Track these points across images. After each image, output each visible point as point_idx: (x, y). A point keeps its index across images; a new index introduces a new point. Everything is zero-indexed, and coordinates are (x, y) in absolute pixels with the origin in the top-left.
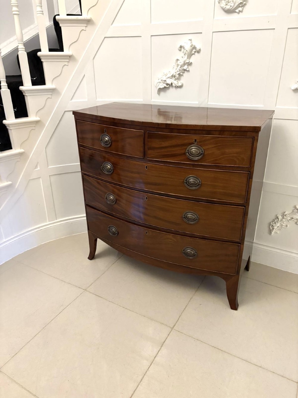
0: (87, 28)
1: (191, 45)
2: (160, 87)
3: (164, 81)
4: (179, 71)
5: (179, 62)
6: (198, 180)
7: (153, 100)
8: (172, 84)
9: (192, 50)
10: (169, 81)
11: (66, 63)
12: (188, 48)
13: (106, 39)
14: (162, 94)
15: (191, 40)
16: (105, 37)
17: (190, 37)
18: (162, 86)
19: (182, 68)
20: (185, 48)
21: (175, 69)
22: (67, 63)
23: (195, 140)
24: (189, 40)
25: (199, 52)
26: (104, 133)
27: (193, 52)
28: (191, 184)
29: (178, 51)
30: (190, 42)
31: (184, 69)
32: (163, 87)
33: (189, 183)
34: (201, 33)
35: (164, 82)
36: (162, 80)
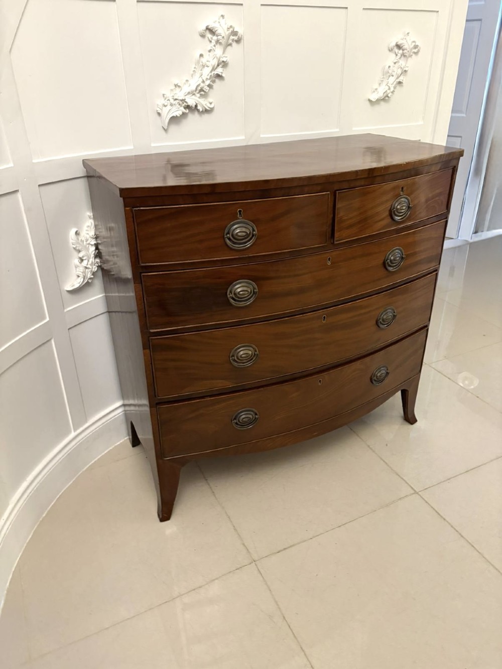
1: (226, 26)
2: (174, 114)
3: (181, 100)
4: (210, 79)
5: (204, 60)
7: (153, 145)
8: (196, 106)
9: (229, 37)
10: (191, 101)
12: (223, 30)
14: (173, 129)
17: (221, 10)
18: (178, 111)
19: (213, 72)
20: (216, 33)
21: (198, 75)
23: (402, 188)
24: (221, 16)
25: (238, 41)
27: (230, 41)
29: (200, 37)
30: (223, 20)
31: (217, 74)
32: (181, 113)
34: (242, 5)
35: (181, 103)
36: (176, 99)
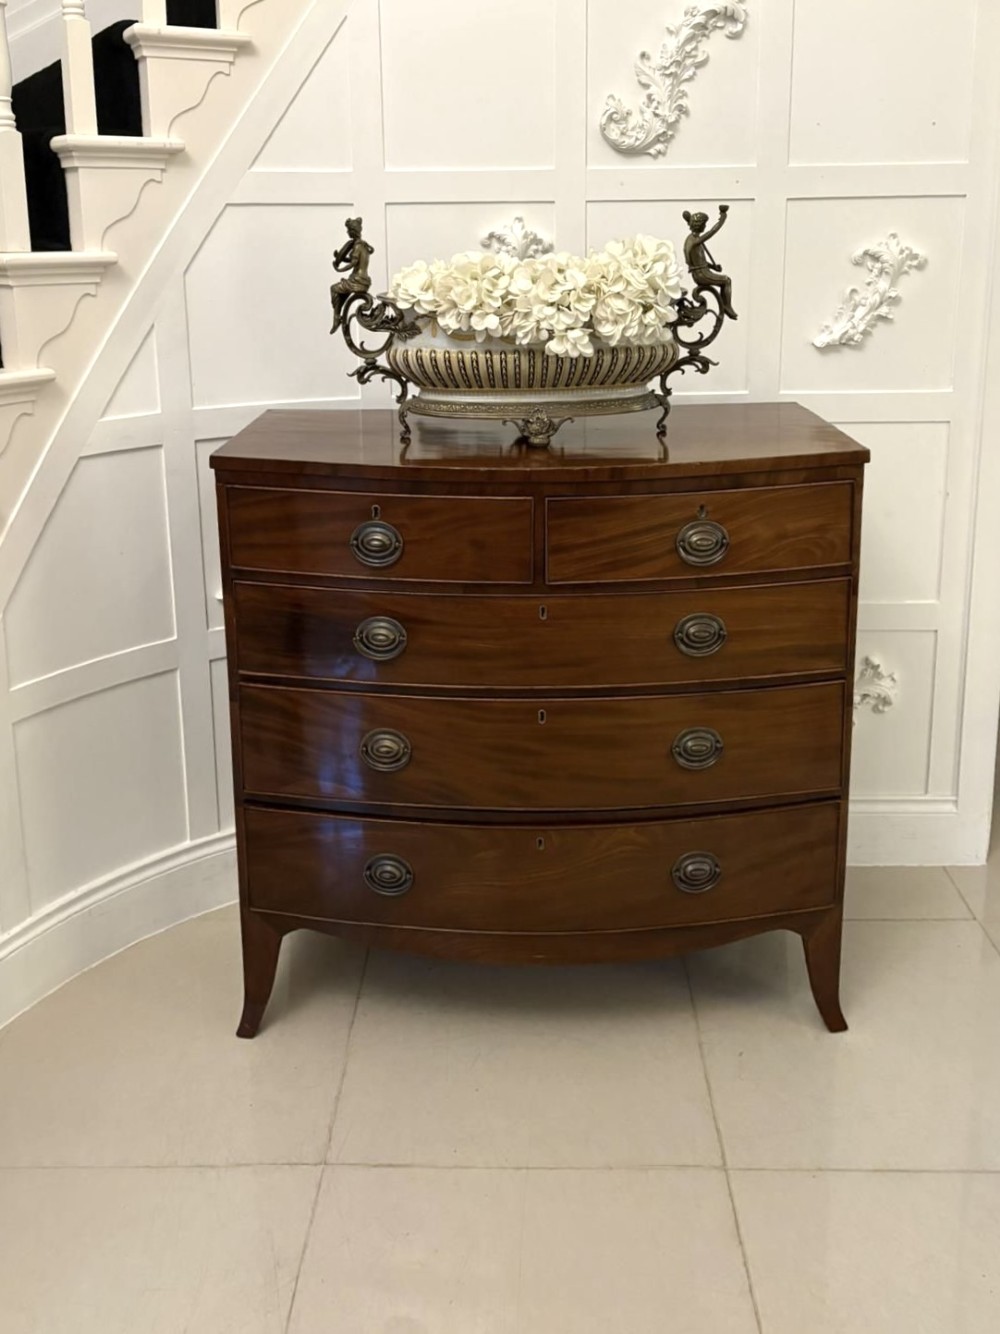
0: (164, 174)
1: (523, 232)
6: (715, 624)
9: (528, 247)
11: (91, 290)
12: (515, 238)
13: (229, 209)
15: (520, 219)
16: (228, 205)
17: (519, 210)
20: (506, 241)
22: (93, 286)
23: (702, 507)
24: (517, 218)
25: (547, 251)
26: (372, 519)
27: (531, 252)
28: (697, 640)
29: (482, 247)
30: (518, 225)
33: (693, 638)
34: (553, 202)
